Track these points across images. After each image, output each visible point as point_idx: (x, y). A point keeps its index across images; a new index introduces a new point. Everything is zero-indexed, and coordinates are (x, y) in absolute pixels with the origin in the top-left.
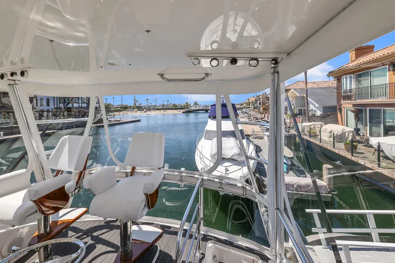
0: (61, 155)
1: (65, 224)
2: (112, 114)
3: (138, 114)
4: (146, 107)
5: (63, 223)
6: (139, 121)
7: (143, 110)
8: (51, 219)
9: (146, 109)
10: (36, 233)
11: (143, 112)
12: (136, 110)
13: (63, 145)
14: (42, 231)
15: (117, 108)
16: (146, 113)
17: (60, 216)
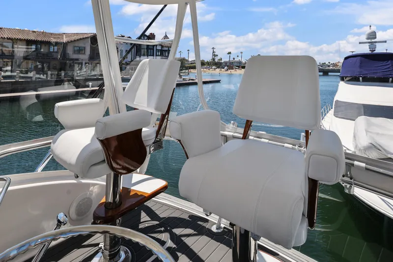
0: (139, 84)
1: (139, 199)
2: (187, 71)
3: (216, 72)
4: (228, 64)
5: (136, 195)
6: (218, 81)
7: (224, 68)
8: (123, 182)
9: (228, 66)
10: (104, 200)
11: (223, 70)
12: (214, 67)
13: (142, 71)
14: (110, 200)
15: (191, 64)
16: (227, 72)
17: (133, 181)
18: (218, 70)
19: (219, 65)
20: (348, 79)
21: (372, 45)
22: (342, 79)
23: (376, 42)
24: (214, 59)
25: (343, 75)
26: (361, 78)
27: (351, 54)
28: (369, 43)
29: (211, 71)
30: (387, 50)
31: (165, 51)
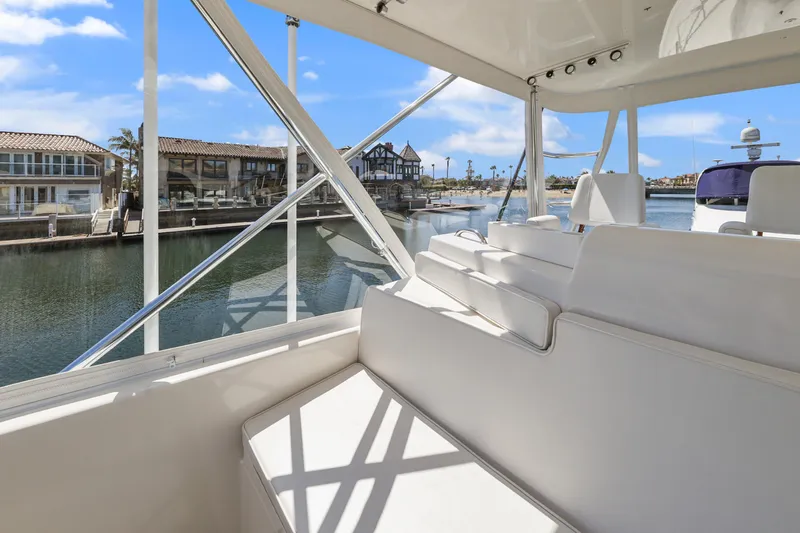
3: (475, 195)
4: (491, 183)
9: (491, 186)
12: (471, 188)
15: (438, 183)
16: (491, 195)
18: (477, 192)
19: (479, 184)
20: (712, 201)
21: (754, 149)
22: (702, 201)
23: (761, 145)
24: (470, 178)
25: (704, 196)
26: (736, 200)
27: (715, 165)
28: (748, 146)
29: (467, 194)
30: (779, 157)
31: (408, 166)
